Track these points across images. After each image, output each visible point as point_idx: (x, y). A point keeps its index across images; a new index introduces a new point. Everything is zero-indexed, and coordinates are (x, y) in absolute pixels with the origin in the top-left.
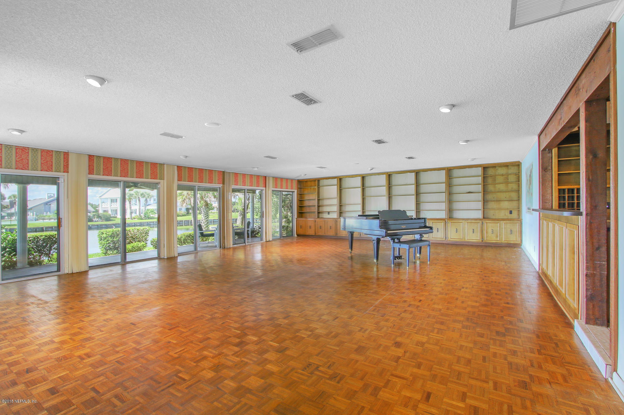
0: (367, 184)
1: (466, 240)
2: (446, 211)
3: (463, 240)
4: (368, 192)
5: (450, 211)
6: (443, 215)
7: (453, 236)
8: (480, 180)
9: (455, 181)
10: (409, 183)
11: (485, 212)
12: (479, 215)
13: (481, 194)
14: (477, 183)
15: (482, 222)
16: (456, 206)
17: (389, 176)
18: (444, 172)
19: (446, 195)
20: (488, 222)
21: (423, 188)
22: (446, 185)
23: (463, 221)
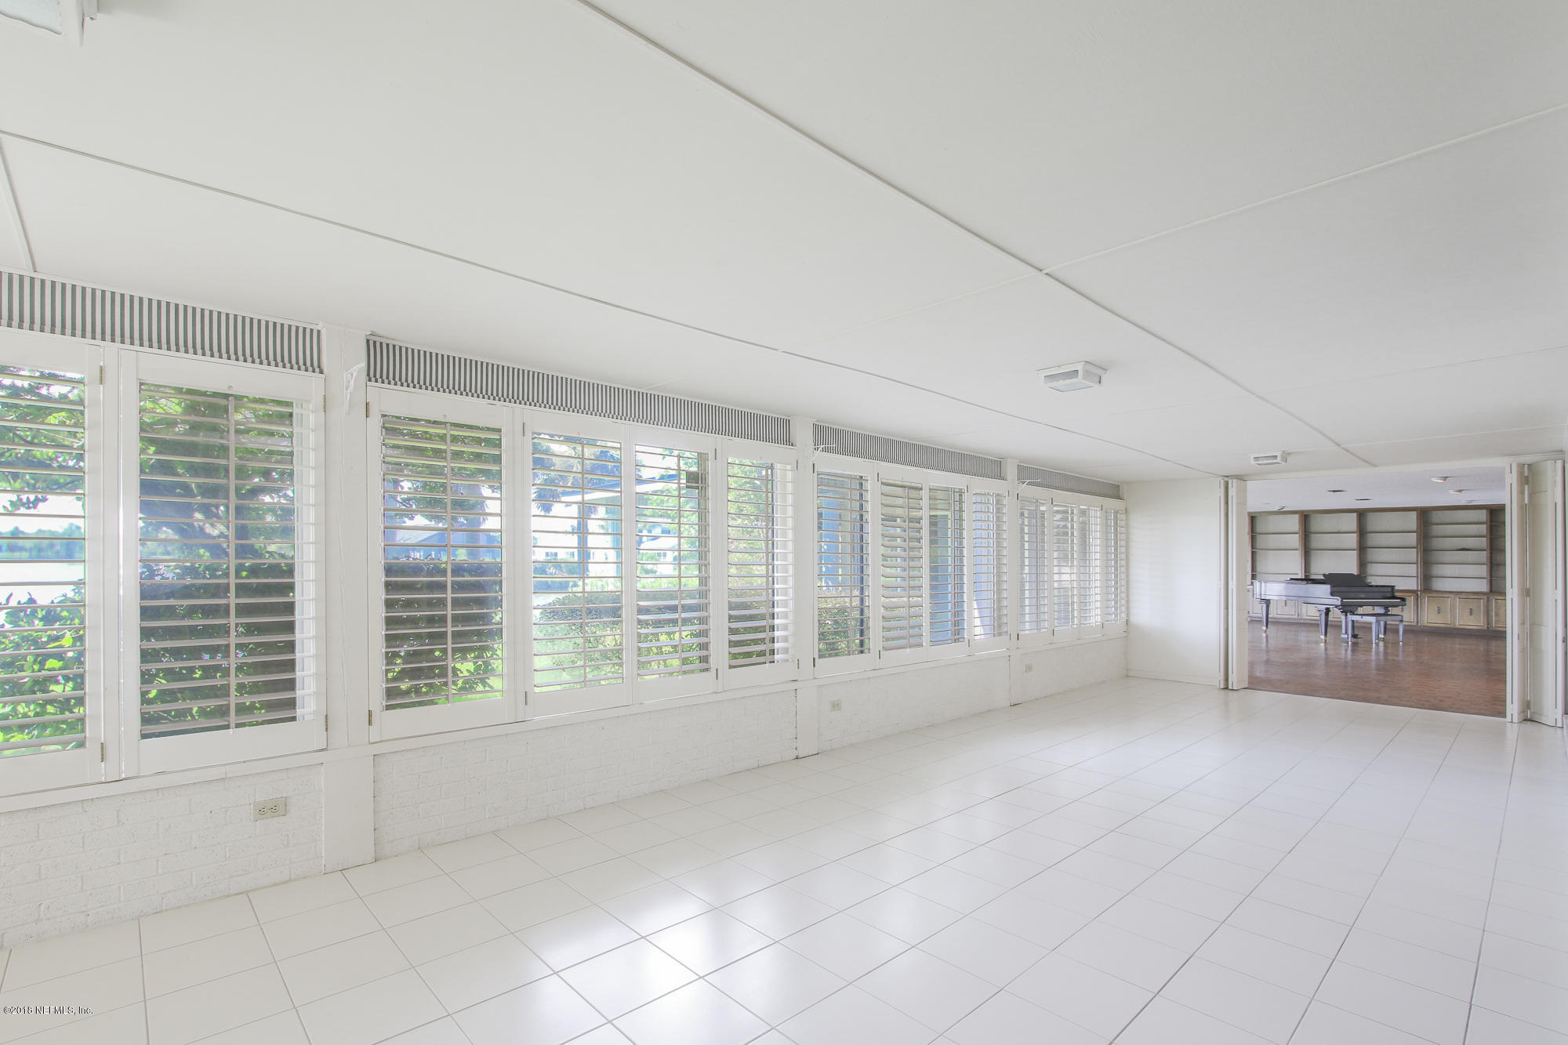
0: (1259, 529)
1: (1457, 625)
2: (1418, 579)
3: (1452, 626)
4: (1261, 541)
5: (1426, 578)
6: (1412, 584)
7: (1431, 617)
8: (1483, 529)
9: (1437, 530)
10: (1343, 530)
11: (1493, 582)
12: (1483, 586)
13: (1485, 552)
14: (1478, 534)
15: (1488, 598)
16: (1438, 570)
17: (1306, 517)
18: (1414, 515)
19: (1417, 552)
20: (1499, 598)
21: (1373, 539)
22: (1417, 535)
23: (1451, 595)
